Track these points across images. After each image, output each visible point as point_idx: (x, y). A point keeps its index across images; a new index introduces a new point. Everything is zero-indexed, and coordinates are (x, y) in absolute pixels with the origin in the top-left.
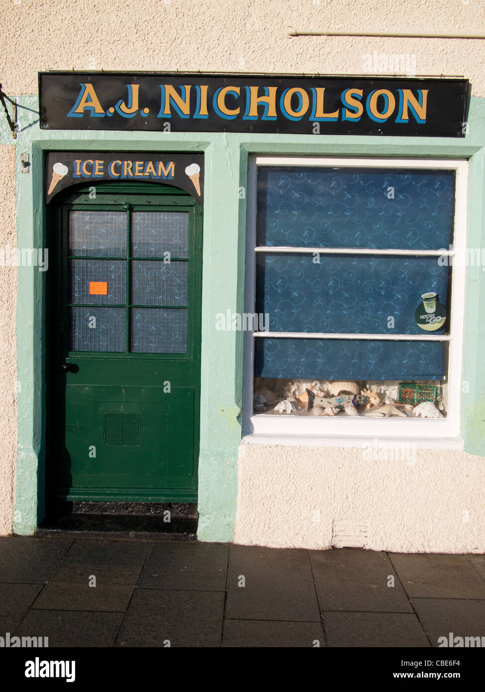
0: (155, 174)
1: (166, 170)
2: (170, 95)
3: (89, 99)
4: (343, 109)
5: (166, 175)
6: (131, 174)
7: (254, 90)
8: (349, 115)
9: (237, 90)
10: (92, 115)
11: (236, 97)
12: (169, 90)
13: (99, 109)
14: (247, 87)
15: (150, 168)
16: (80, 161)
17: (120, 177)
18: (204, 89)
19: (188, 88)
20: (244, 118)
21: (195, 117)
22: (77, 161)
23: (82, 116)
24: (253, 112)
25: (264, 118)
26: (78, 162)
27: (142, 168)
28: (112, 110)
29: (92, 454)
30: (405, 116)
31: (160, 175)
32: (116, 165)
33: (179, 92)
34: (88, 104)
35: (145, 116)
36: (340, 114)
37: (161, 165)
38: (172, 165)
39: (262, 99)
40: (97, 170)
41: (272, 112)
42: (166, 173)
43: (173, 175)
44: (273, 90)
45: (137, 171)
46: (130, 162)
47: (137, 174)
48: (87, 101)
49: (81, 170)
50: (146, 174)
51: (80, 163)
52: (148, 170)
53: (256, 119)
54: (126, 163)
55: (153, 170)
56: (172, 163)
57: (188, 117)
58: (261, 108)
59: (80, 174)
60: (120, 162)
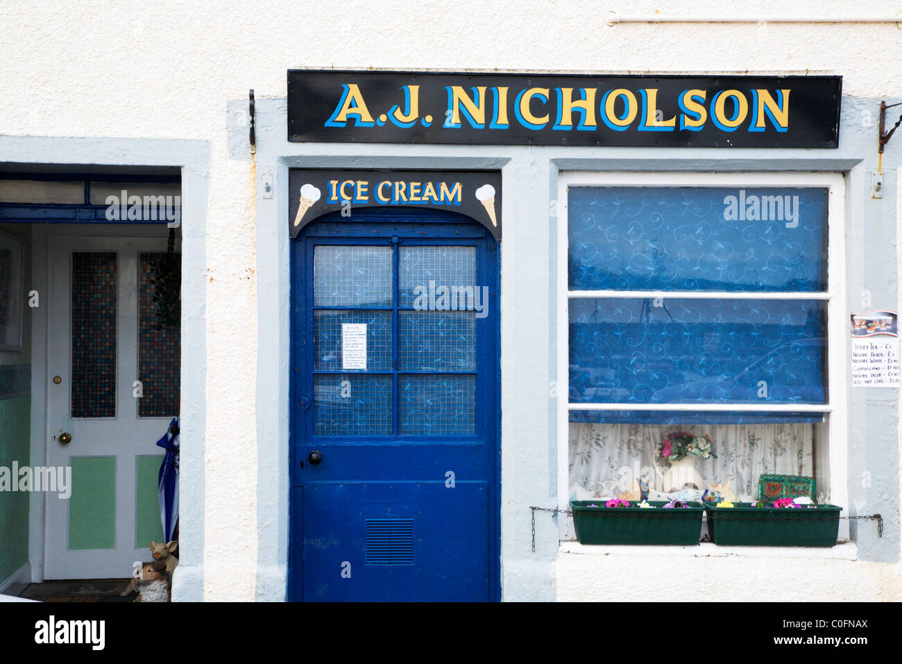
0: (436, 199)
1: (451, 194)
2: (459, 100)
3: (353, 104)
4: (682, 116)
5: (451, 199)
6: (405, 199)
7: (567, 92)
8: (689, 123)
9: (546, 92)
10: (357, 124)
11: (544, 101)
12: (458, 92)
13: (366, 117)
14: (557, 89)
15: (430, 191)
16: (337, 182)
17: (390, 201)
18: (503, 92)
19: (482, 90)
20: (555, 128)
21: (492, 126)
22: (332, 182)
23: (344, 125)
24: (566, 120)
25: (580, 128)
26: (334, 183)
27: (418, 191)
28: (383, 118)
29: (346, 573)
30: (761, 123)
31: (442, 199)
32: (384, 187)
33: (471, 95)
34: (353, 110)
35: (428, 125)
36: (678, 122)
37: (444, 187)
38: (458, 187)
39: (578, 103)
40: (359, 194)
41: (590, 120)
42: (450, 197)
43: (460, 199)
44: (591, 93)
45: (412, 195)
46: (403, 183)
47: (412, 198)
48: (350, 106)
49: (338, 194)
50: (424, 199)
51: (337, 185)
52: (427, 193)
53: (570, 129)
54: (397, 184)
55: (433, 193)
56: (458, 184)
57: (483, 127)
58: (577, 116)
59: (336, 198)
60: (389, 183)
